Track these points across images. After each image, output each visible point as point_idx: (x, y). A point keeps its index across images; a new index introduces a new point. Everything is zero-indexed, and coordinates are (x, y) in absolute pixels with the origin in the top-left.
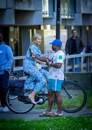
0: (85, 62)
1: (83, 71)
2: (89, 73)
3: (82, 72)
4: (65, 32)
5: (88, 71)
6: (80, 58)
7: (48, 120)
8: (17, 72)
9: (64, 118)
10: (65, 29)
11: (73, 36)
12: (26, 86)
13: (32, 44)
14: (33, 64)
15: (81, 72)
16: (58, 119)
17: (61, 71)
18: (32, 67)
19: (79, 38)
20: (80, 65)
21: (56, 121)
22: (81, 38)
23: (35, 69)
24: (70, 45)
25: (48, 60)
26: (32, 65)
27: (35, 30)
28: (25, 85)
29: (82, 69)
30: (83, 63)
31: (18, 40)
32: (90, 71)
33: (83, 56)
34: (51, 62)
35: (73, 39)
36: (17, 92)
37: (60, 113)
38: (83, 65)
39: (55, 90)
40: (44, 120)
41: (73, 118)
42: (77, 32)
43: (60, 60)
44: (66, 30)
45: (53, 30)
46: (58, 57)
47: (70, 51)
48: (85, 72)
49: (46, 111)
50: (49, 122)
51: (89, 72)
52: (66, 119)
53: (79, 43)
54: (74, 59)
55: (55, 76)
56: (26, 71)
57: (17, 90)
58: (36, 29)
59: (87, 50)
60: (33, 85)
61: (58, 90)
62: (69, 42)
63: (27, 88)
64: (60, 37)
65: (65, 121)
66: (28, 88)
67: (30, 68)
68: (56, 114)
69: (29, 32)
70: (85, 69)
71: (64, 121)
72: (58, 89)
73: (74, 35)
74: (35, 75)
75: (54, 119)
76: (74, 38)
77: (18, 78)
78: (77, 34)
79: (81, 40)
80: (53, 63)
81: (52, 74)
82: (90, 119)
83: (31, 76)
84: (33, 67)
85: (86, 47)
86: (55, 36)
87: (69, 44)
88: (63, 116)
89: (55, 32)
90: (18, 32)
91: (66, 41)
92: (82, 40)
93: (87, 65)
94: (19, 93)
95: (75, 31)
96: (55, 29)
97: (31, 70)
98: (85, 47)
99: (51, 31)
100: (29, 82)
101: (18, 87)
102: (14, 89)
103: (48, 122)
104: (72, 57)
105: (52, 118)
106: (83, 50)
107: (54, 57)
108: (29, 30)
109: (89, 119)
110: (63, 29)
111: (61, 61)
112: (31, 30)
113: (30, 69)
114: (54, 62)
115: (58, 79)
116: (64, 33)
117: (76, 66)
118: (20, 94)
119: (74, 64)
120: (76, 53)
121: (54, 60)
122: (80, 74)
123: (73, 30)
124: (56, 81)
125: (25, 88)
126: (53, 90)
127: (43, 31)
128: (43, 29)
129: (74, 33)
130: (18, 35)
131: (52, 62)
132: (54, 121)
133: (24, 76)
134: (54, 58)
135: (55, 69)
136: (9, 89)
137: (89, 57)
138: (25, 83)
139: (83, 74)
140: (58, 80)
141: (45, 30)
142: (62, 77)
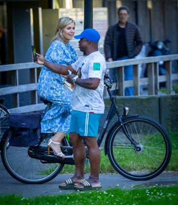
0: (145, 74)
1: (141, 94)
2: (153, 98)
3: (139, 95)
4: (102, 13)
5: (152, 94)
6: (135, 66)
7: (70, 197)
8: (4, 99)
9: (103, 193)
10: (104, 6)
11: (120, 22)
12: (44, 126)
13: (56, 39)
14: (57, 80)
15: (137, 96)
16: (91, 195)
17: (99, 96)
18: (56, 86)
19: (132, 25)
20: (134, 82)
21: (86, 199)
22: (136, 26)
23: (62, 91)
24: (115, 40)
25: (70, 73)
26: (55, 82)
27: (40, 9)
28: (42, 124)
29: (140, 90)
30: (141, 77)
31: (6, 31)
32: (156, 93)
33: (142, 62)
34: (77, 77)
35: (120, 28)
36: (27, 140)
37: (95, 182)
38: (141, 81)
39: (86, 134)
40: (62, 197)
41: (121, 192)
42: (128, 12)
43: (97, 72)
44: (105, 9)
45: (79, 9)
46: (92, 65)
47: (115, 52)
48: (145, 95)
49: (72, 179)
50: (73, 200)
51: (154, 95)
52: (107, 195)
53: (133, 35)
54: (123, 69)
55: (84, 105)
56: (44, 95)
57: (25, 135)
58: (43, 8)
59: (150, 49)
60: (59, 123)
61: (92, 135)
62: (111, 34)
63: (46, 130)
64: (93, 23)
65: (106, 198)
66: (50, 130)
67: (52, 89)
68: (87, 184)
69: (29, 13)
70: (145, 89)
71: (103, 199)
72: (91, 131)
73: (122, 18)
74: (64, 102)
75: (81, 194)
76: (123, 27)
77: (6, 111)
78: (128, 16)
79: (137, 30)
80: (82, 78)
81: (79, 100)
82: (158, 193)
83: (55, 105)
84: (58, 85)
85: (147, 45)
86: (81, 22)
87: (111, 37)
88: (101, 188)
89: (83, 13)
90: (5, 13)
91: (106, 30)
92: (139, 30)
93: (150, 81)
94: (29, 142)
95: (124, 12)
96: (81, 7)
97: (55, 93)
98: (145, 43)
99: (75, 12)
100: (51, 118)
101: (29, 129)
102: (20, 133)
103: (69, 200)
104: (118, 66)
105: (78, 193)
106: (140, 50)
107: (84, 65)
108: (27, 10)
109: (155, 194)
110: (99, 7)
111: (98, 74)
112: (31, 10)
113: (52, 91)
114: (84, 77)
115: (92, 111)
116: (101, 16)
117: (127, 84)
118: (31, 144)
119: (124, 79)
120: (126, 57)
121: (84, 73)
122: (136, 99)
123: (121, 9)
124: (87, 115)
125: (42, 130)
126: (81, 135)
127: (57, 10)
128: (58, 7)
129: (122, 14)
130: (6, 21)
131: (80, 76)
132: (82, 199)
133: (19, 105)
134: (84, 68)
135: (86, 90)
136: (10, 132)
137: (153, 65)
138: (43, 120)
139: (141, 100)
140: (90, 113)
141: (61, 10)
142: (100, 107)
